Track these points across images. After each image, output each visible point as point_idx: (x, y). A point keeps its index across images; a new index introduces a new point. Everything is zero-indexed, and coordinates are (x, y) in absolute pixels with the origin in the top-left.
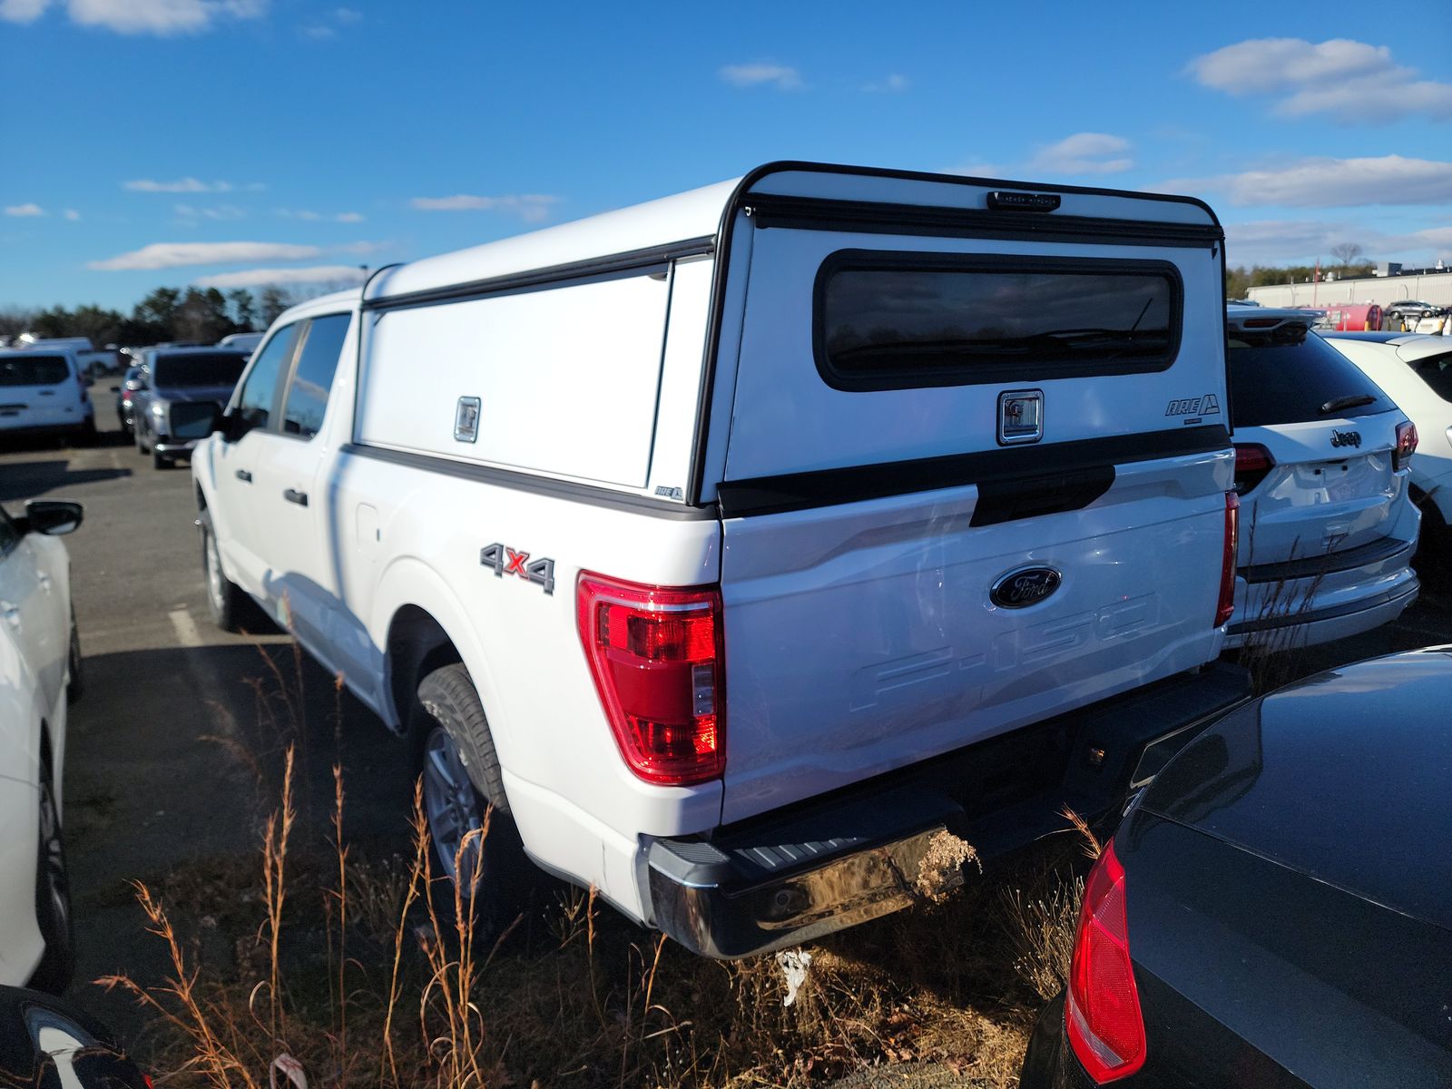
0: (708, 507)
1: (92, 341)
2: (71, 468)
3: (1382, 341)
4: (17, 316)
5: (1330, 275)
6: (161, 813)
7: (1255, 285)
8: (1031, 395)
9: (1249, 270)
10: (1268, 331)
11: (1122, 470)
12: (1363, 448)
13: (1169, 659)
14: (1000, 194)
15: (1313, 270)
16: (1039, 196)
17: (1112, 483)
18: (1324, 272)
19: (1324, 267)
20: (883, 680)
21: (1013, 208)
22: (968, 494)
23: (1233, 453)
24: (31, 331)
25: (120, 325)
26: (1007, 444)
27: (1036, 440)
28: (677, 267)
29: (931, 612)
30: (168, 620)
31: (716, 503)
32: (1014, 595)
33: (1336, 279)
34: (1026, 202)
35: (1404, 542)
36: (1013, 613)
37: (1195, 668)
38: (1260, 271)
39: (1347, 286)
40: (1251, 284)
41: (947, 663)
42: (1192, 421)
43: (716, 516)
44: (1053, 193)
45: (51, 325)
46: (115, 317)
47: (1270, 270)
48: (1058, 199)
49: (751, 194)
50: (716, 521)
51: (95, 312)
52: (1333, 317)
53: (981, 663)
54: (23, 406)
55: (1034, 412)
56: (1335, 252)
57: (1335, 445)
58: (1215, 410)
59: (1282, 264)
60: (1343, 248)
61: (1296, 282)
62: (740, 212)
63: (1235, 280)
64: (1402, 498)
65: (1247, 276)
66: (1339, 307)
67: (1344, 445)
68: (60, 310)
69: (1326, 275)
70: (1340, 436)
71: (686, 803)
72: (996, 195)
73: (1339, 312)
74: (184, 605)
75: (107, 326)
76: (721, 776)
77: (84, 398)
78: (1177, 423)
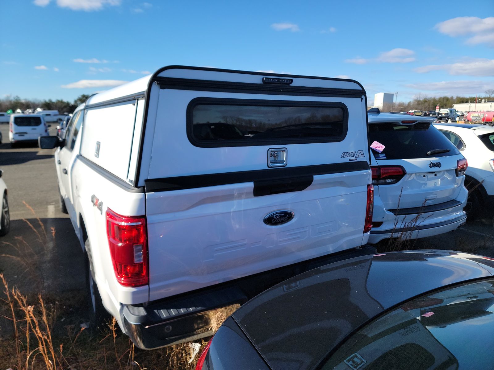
0: (140, 188)
1: (59, 111)
2: (38, 154)
3: (469, 127)
4: (37, 102)
5: (483, 100)
6: (16, 277)
7: (457, 103)
8: (283, 149)
9: (455, 97)
10: (412, 125)
11: (316, 177)
12: (442, 168)
13: (344, 244)
14: (266, 78)
15: (478, 98)
16: (283, 79)
17: (312, 182)
18: (482, 99)
19: (482, 97)
20: (216, 251)
21: (273, 83)
22: (250, 185)
23: (370, 171)
24: (41, 107)
25: (70, 106)
26: (271, 167)
27: (284, 166)
28: (139, 101)
29: (237, 226)
30: (47, 208)
31: (144, 187)
32: (273, 221)
33: (485, 102)
34: (278, 81)
35: (460, 202)
36: (274, 227)
37: (357, 247)
38: (459, 98)
39: (489, 104)
40: (455, 103)
41: (245, 245)
42: (353, 160)
43: (144, 192)
44: (290, 78)
45: (48, 106)
46: (68, 104)
47: (462, 98)
48: (292, 80)
49: (159, 77)
50: (143, 193)
51: (62, 102)
52: (481, 116)
53: (260, 245)
54: (26, 133)
55: (283, 156)
56: (486, 92)
57: (431, 167)
58: (363, 156)
59: (467, 96)
60: (489, 91)
61: (471, 102)
62: (154, 83)
63: (450, 101)
64: (461, 186)
65: (454, 100)
66: (483, 112)
67: (434, 167)
68: (50, 101)
69: (482, 100)
70: (433, 164)
71: (134, 293)
72: (265, 78)
73: (483, 114)
74: (54, 203)
75: (65, 107)
76: (148, 283)
77: (46, 131)
78: (346, 160)
